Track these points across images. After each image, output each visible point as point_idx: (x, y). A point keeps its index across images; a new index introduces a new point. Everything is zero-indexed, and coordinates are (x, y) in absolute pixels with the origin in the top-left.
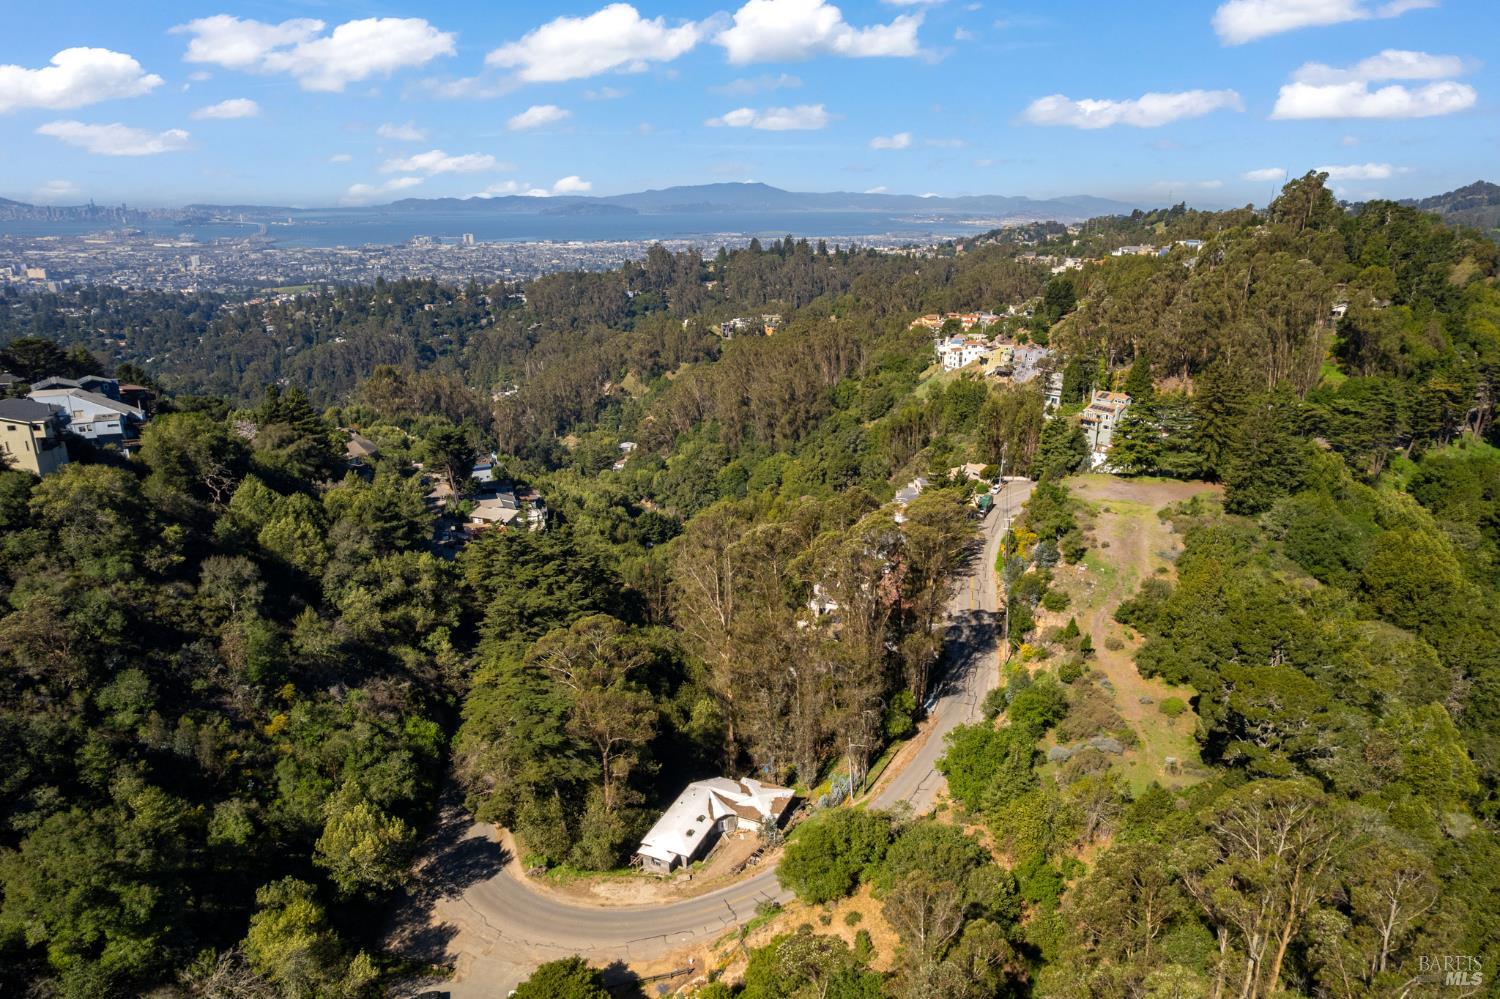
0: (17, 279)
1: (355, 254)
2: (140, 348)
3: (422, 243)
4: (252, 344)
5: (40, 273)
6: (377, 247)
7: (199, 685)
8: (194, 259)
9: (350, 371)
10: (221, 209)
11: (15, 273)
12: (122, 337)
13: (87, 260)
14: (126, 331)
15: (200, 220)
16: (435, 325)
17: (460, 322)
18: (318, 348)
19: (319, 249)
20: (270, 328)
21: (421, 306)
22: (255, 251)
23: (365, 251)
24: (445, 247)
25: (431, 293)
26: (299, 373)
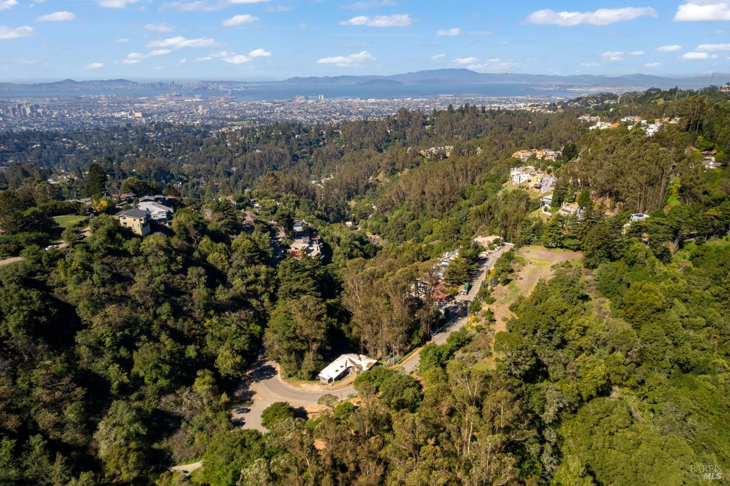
0: (131, 117)
1: (269, 105)
2: (176, 153)
3: (299, 99)
4: (221, 152)
5: (139, 115)
6: (279, 101)
7: (185, 308)
8: (200, 107)
9: (262, 166)
10: (213, 82)
11: (130, 114)
12: (170, 147)
13: (158, 108)
14: (171, 145)
15: (204, 88)
16: (299, 145)
17: (311, 143)
18: (248, 154)
19: (253, 102)
20: (229, 145)
21: (294, 136)
22: (226, 103)
23: (274, 103)
24: (310, 101)
25: (299, 129)
26: (240, 166)
